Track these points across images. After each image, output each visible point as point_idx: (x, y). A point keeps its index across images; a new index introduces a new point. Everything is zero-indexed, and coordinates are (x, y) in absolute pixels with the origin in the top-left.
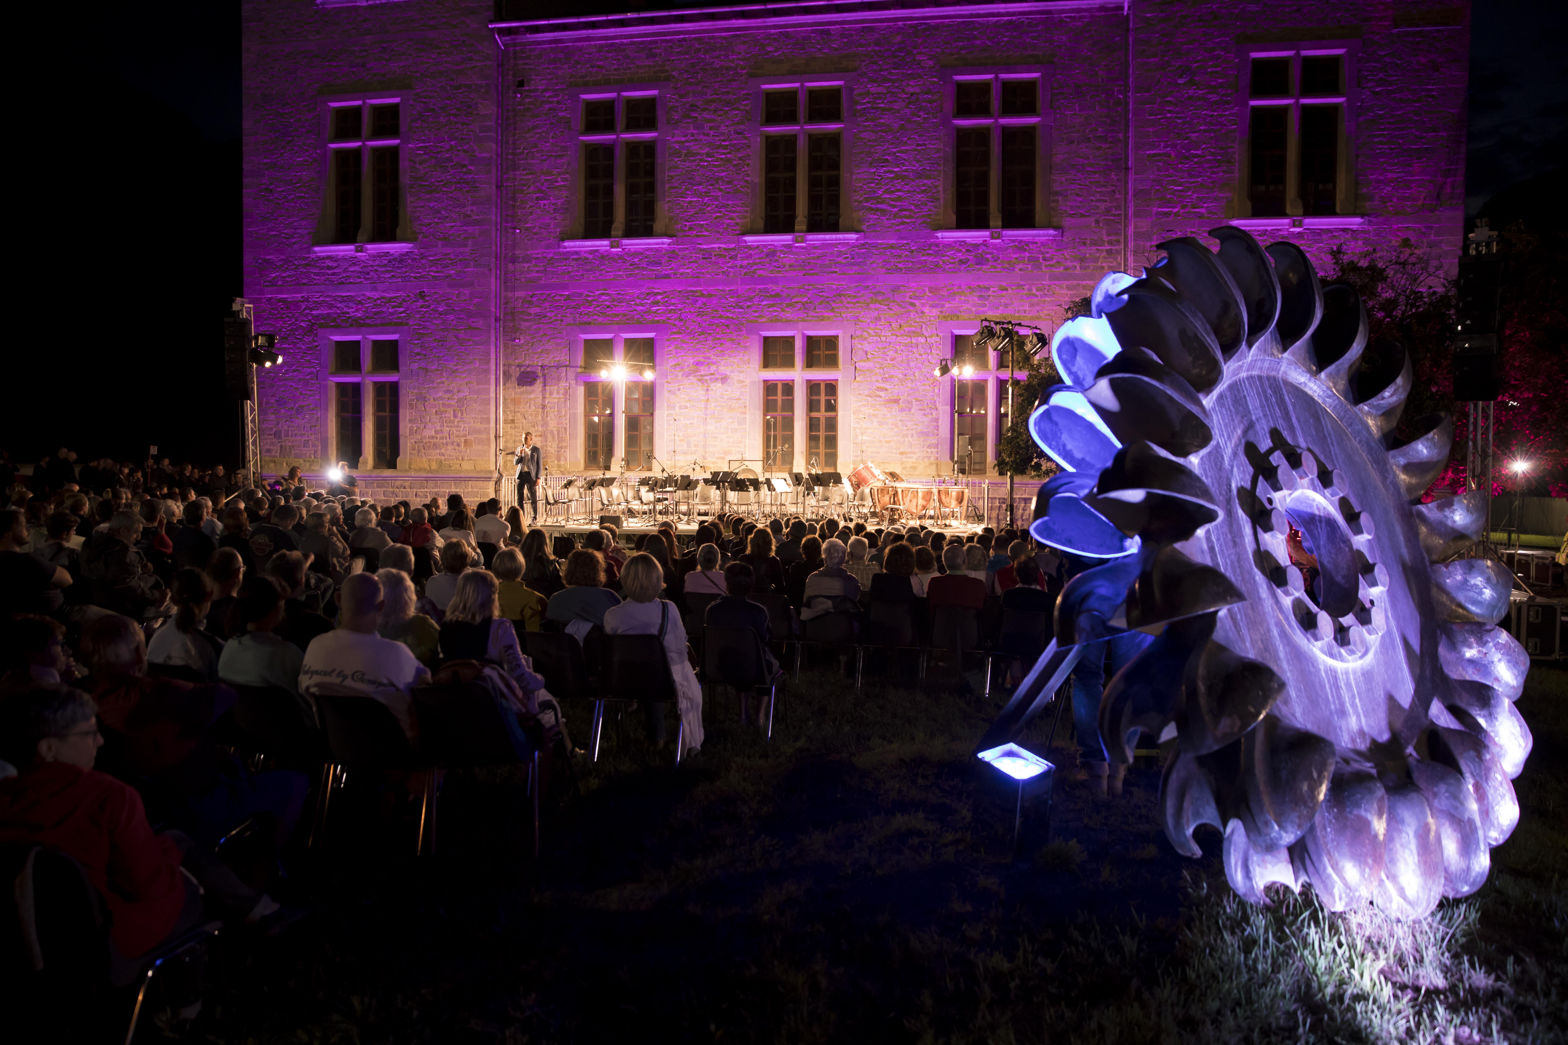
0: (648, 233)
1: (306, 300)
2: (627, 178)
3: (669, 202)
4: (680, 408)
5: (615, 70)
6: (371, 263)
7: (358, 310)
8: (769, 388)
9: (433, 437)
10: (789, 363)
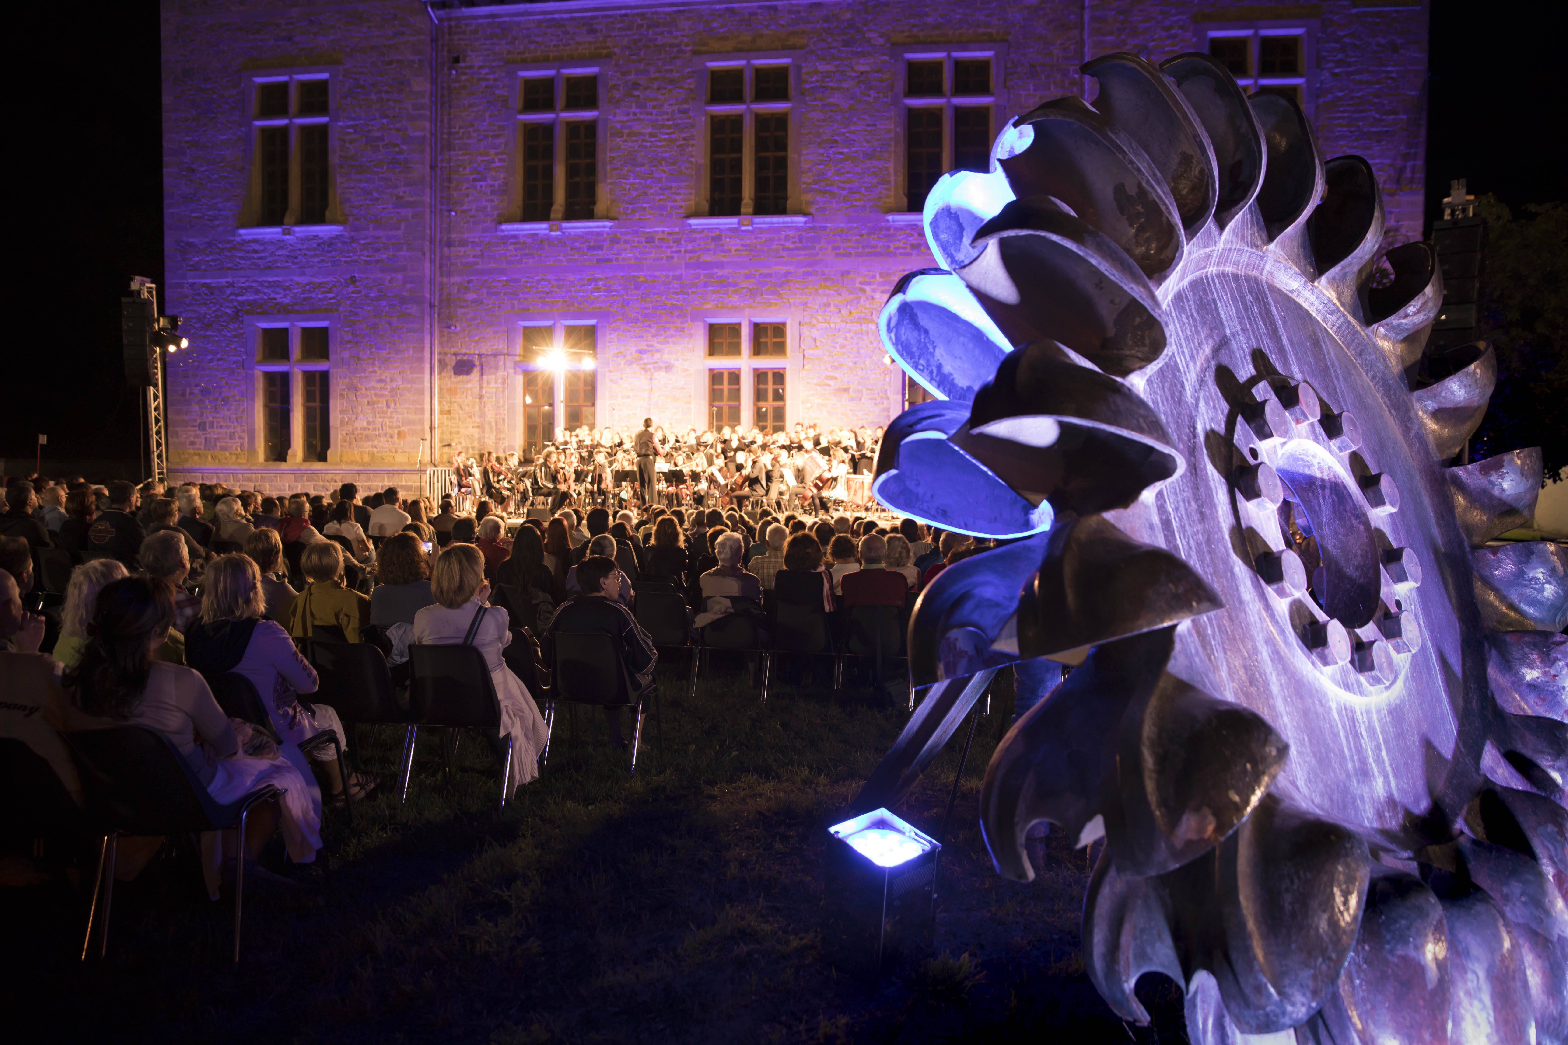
0: (590, 215)
1: (231, 285)
2: (567, 159)
3: (611, 183)
4: (623, 397)
5: (555, 46)
6: (299, 246)
7: (285, 296)
8: (715, 377)
9: (365, 429)
10: (735, 350)
